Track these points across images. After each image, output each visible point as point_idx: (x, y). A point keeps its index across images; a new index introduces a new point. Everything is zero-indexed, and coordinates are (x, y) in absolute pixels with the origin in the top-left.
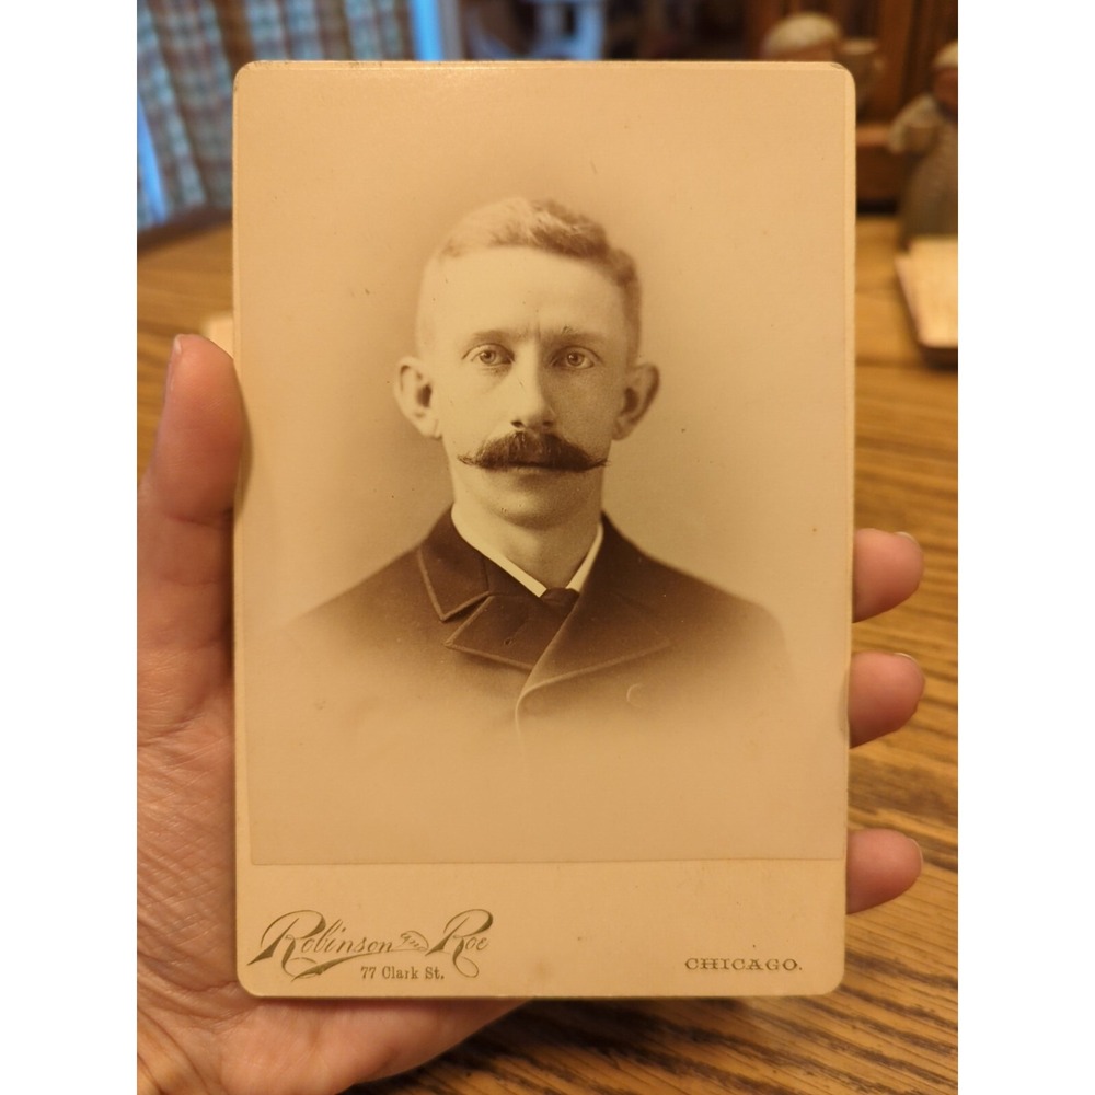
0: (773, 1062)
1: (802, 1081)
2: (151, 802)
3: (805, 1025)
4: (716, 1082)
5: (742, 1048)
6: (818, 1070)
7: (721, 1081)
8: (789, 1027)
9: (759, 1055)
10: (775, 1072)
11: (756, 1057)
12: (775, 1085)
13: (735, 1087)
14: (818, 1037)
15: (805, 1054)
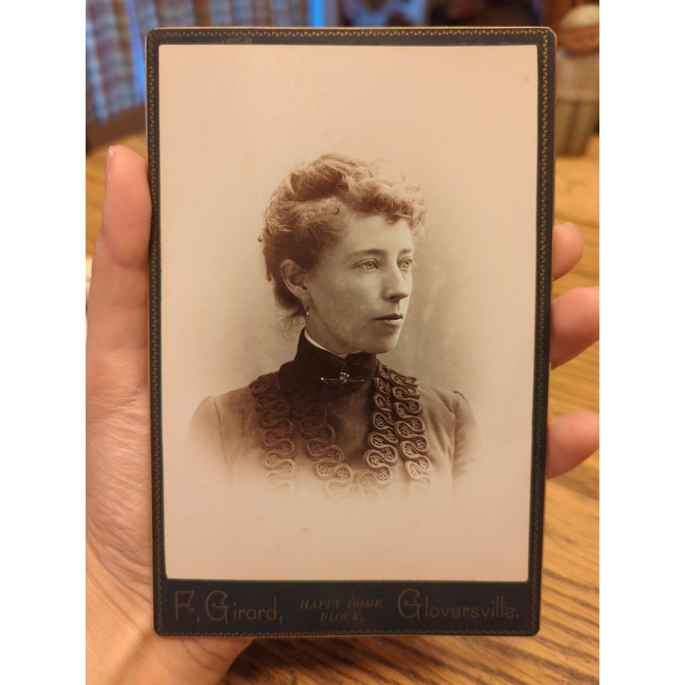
0: (566, 653)
1: (583, 665)
2: (121, 447)
3: (585, 633)
4: (532, 662)
5: (547, 644)
6: (592, 660)
7: (535, 662)
8: (575, 634)
9: (557, 648)
10: (567, 659)
11: (555, 649)
12: (567, 667)
13: (544, 665)
14: (593, 641)
15: (585, 650)
